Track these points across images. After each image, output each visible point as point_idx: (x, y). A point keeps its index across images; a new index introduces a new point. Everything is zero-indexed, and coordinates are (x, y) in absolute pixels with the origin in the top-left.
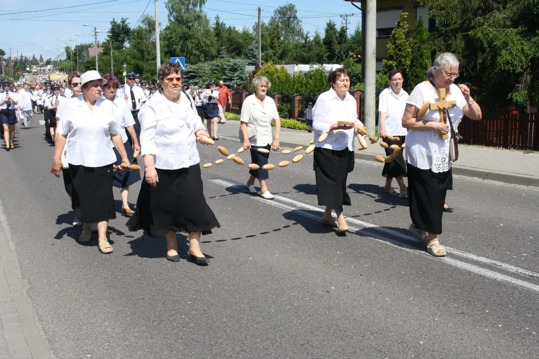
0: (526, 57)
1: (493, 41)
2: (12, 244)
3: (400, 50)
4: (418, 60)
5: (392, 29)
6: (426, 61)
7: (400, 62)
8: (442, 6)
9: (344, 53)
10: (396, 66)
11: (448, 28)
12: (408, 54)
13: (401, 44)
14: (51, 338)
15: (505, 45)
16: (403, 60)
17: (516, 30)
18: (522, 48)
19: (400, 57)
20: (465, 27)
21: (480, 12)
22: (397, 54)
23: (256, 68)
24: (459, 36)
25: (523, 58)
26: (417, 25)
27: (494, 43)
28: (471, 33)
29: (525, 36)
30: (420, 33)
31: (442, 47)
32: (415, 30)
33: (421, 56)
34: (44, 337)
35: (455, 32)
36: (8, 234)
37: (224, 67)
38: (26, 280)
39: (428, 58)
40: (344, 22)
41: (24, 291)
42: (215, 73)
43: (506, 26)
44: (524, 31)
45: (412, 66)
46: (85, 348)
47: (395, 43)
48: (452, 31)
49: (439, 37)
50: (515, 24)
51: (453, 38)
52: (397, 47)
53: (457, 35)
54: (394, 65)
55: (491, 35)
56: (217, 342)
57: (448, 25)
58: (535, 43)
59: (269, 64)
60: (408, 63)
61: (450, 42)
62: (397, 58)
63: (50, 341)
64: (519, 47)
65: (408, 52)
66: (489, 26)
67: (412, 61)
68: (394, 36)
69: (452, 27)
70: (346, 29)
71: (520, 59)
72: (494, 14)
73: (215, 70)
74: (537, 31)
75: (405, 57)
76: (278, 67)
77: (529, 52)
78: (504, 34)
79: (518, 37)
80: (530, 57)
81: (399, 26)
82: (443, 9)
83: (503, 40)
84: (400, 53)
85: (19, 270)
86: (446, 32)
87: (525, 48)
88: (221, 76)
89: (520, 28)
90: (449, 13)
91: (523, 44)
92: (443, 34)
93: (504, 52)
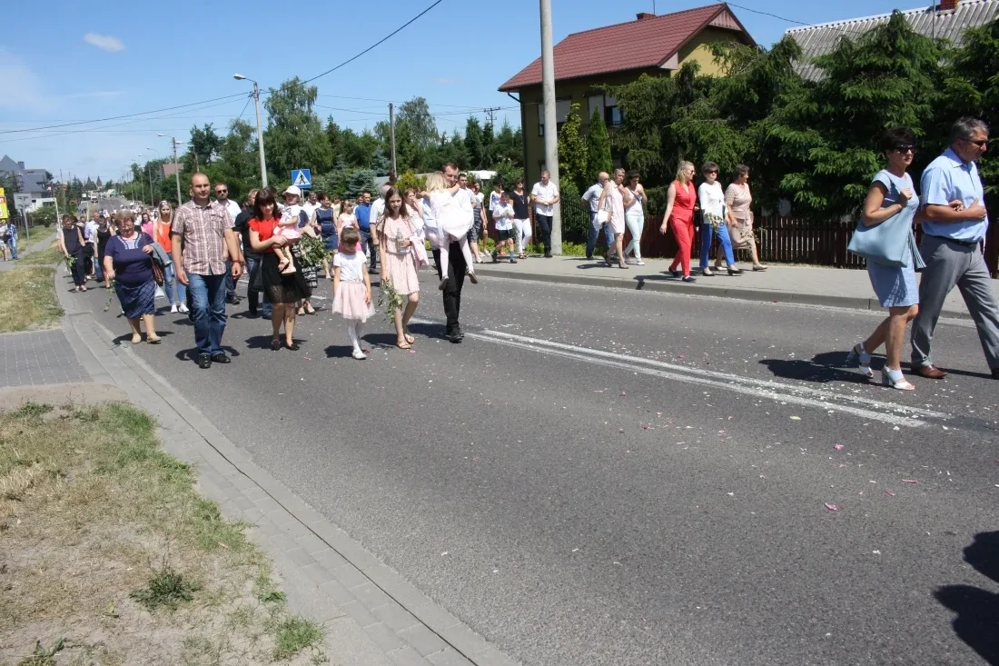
0: (738, 153)
1: (699, 136)
2: (194, 408)
3: (572, 149)
4: (596, 161)
5: (563, 123)
6: (605, 161)
7: (574, 164)
8: (633, 94)
9: (492, 156)
10: (569, 169)
11: (640, 120)
12: (583, 154)
13: (573, 142)
14: (324, 510)
15: (713, 140)
16: (577, 161)
17: (726, 121)
18: (734, 143)
19: (573, 157)
20: (662, 120)
21: (678, 100)
22: (569, 155)
23: (390, 179)
24: (655, 129)
25: (735, 155)
26: (591, 117)
27: (702, 137)
28: (674, 126)
29: (736, 128)
30: (597, 127)
31: (636, 144)
32: (589, 125)
33: (600, 156)
34: (314, 510)
35: (650, 124)
36: (181, 397)
37: (348, 179)
38: (243, 448)
39: (608, 157)
40: (489, 118)
41: (249, 461)
42: (335, 188)
43: (713, 117)
44: (735, 122)
45: (589, 168)
46: (372, 517)
47: (566, 141)
48: (646, 123)
49: (629, 131)
50: (724, 115)
51: (647, 131)
52: (569, 145)
53: (653, 129)
54: (567, 168)
55: (698, 129)
56: (528, 497)
57: (638, 118)
58: (748, 136)
59: (407, 174)
60: (584, 164)
61: (645, 137)
62: (569, 160)
63: (325, 514)
64: (730, 142)
65: (583, 152)
66: (694, 117)
67: (589, 162)
68: (564, 132)
69: (645, 119)
70: (492, 126)
71: (730, 156)
72: (698, 103)
73: (334, 184)
74: (750, 121)
75: (580, 158)
76: (420, 176)
77: (742, 148)
78: (712, 127)
79: (728, 130)
80: (743, 153)
81: (569, 119)
82: (632, 98)
83: (712, 132)
84: (572, 153)
85: (225, 438)
86: (637, 124)
87: (737, 142)
88: (344, 191)
89: (729, 118)
90: (641, 103)
91: (734, 138)
92: (633, 128)
93: (710, 149)
